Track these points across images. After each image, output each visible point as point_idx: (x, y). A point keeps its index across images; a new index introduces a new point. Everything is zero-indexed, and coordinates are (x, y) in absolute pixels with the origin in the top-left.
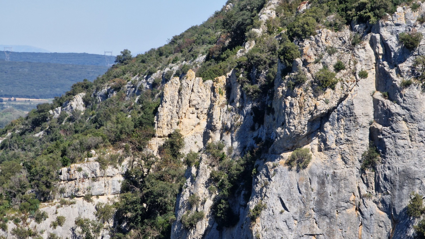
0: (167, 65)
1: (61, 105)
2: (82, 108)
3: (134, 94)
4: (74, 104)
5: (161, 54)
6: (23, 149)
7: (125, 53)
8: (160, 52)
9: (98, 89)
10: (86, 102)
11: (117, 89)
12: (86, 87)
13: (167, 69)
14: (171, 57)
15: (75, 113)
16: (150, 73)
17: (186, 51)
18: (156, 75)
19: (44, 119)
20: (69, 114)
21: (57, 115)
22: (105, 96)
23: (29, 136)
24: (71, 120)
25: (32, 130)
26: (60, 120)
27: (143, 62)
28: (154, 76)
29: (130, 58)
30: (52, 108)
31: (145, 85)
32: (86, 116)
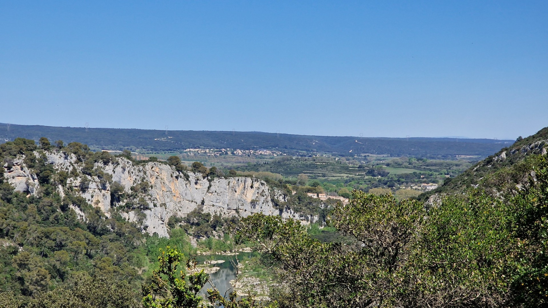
0: (536, 141)
1: (497, 156)
2: (505, 157)
3: (524, 152)
4: (502, 155)
5: (534, 138)
6: (484, 171)
7: (520, 137)
8: (533, 137)
9: (511, 150)
10: (507, 155)
11: (518, 150)
12: (506, 150)
13: (537, 143)
14: (538, 139)
15: (503, 159)
16: (530, 144)
17: (543, 136)
18: (533, 145)
19: (491, 161)
20: (500, 159)
21: (496, 159)
22: (514, 152)
23: (486, 167)
24: (501, 161)
25: (487, 165)
26: (497, 161)
27: (527, 140)
28: (532, 145)
29: (522, 139)
30: (494, 157)
31: (528, 149)
32: (506, 160)
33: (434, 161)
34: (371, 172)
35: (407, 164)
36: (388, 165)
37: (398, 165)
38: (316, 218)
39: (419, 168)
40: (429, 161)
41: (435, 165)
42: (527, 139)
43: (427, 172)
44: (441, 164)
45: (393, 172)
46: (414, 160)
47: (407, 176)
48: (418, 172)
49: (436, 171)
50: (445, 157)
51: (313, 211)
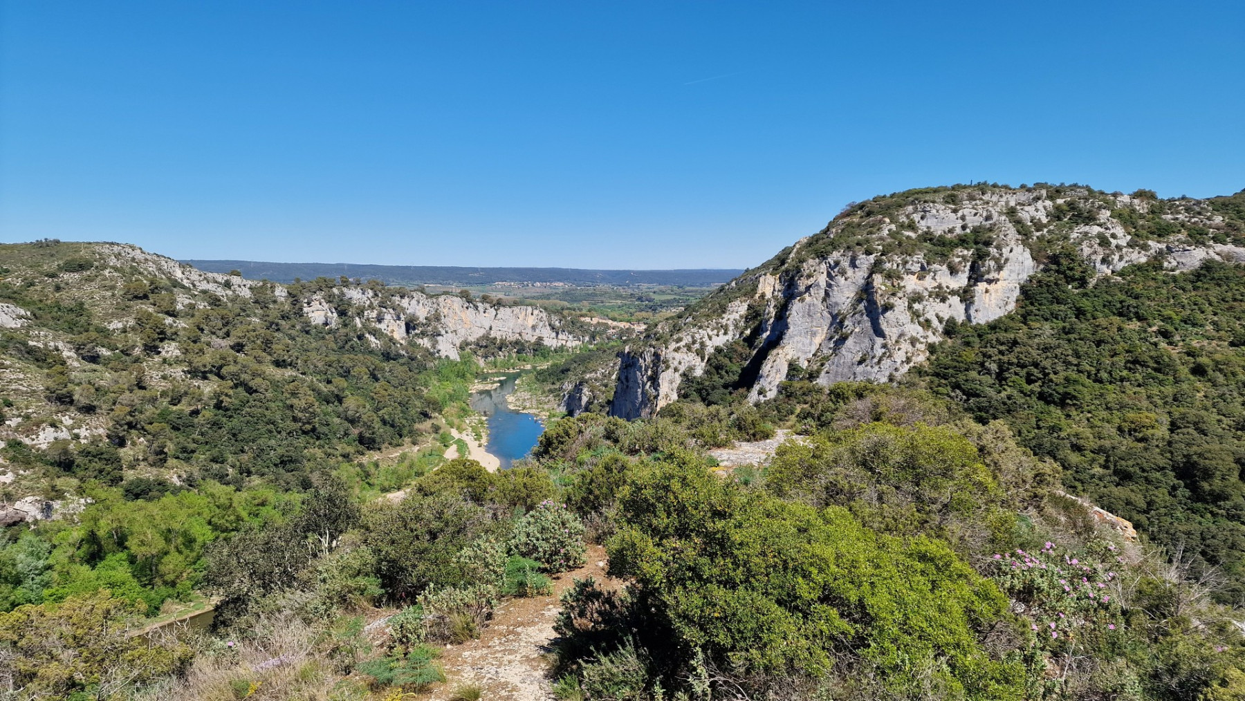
1: (728, 284)
2: (735, 286)
4: (732, 284)
9: (739, 280)
10: (736, 283)
12: (736, 279)
15: (733, 287)
19: (724, 289)
20: (731, 287)
21: (727, 288)
30: (726, 286)
33: (691, 288)
34: (640, 299)
35: (669, 291)
36: (654, 292)
37: (663, 292)
38: (587, 339)
39: (679, 295)
40: (687, 288)
41: (692, 291)
42: (753, 270)
43: (685, 298)
44: (696, 291)
45: (657, 298)
46: (675, 288)
47: (669, 301)
48: (677, 297)
49: (692, 296)
50: (702, 285)
51: (585, 332)
